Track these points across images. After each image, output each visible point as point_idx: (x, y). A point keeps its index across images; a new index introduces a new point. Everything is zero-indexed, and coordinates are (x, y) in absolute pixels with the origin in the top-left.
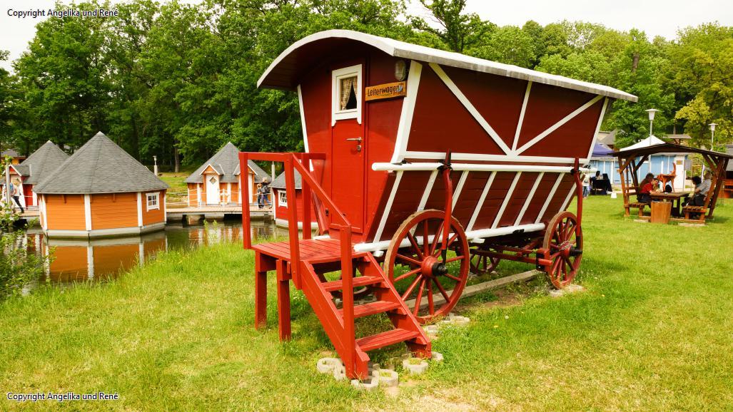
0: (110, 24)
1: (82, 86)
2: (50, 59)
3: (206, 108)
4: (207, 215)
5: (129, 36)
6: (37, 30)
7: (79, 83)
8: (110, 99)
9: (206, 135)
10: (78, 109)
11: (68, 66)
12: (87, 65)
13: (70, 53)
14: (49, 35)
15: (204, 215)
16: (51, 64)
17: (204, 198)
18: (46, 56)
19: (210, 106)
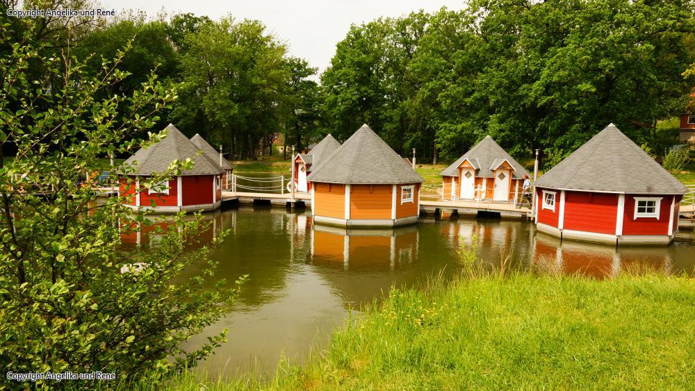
0: (389, 37)
1: (365, 91)
2: (344, 70)
3: (465, 105)
4: (460, 211)
5: (404, 46)
6: (337, 48)
7: (363, 89)
8: (385, 100)
9: (462, 131)
10: (361, 110)
11: (356, 76)
12: (370, 73)
13: (359, 64)
14: (345, 52)
15: (457, 210)
16: (344, 74)
17: (458, 192)
18: (341, 68)
19: (468, 104)
